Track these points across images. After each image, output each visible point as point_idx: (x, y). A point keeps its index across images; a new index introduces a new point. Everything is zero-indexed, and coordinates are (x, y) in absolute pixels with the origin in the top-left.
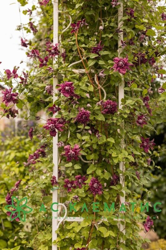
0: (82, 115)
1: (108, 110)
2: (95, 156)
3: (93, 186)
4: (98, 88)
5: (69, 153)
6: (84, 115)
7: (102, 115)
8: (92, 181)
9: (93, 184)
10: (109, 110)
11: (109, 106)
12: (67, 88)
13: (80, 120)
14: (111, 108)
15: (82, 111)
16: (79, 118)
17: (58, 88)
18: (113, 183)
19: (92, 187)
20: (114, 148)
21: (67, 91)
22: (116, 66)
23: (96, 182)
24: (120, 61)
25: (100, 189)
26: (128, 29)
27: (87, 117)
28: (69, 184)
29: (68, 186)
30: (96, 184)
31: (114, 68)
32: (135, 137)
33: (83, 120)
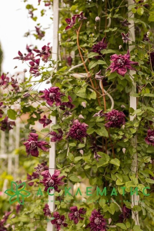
0: (75, 129)
1: (112, 123)
2: (98, 180)
3: (94, 222)
4: (102, 95)
5: (46, 182)
6: (78, 129)
7: (105, 129)
8: (93, 214)
9: (94, 219)
10: (114, 123)
11: (114, 117)
12: (51, 94)
13: (73, 135)
14: (117, 121)
15: (76, 124)
16: (72, 133)
17: (41, 94)
18: (123, 217)
19: (92, 222)
20: (121, 172)
21: (51, 98)
22: (114, 65)
23: (98, 216)
24: (118, 59)
25: (102, 227)
26: (138, 20)
27: (81, 132)
28: (58, 219)
29: (57, 222)
30: (97, 219)
31: (111, 69)
32: (146, 159)
33: (77, 135)
